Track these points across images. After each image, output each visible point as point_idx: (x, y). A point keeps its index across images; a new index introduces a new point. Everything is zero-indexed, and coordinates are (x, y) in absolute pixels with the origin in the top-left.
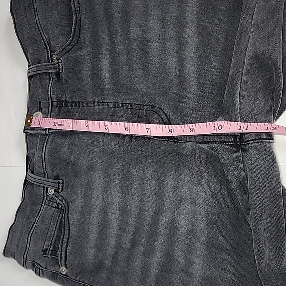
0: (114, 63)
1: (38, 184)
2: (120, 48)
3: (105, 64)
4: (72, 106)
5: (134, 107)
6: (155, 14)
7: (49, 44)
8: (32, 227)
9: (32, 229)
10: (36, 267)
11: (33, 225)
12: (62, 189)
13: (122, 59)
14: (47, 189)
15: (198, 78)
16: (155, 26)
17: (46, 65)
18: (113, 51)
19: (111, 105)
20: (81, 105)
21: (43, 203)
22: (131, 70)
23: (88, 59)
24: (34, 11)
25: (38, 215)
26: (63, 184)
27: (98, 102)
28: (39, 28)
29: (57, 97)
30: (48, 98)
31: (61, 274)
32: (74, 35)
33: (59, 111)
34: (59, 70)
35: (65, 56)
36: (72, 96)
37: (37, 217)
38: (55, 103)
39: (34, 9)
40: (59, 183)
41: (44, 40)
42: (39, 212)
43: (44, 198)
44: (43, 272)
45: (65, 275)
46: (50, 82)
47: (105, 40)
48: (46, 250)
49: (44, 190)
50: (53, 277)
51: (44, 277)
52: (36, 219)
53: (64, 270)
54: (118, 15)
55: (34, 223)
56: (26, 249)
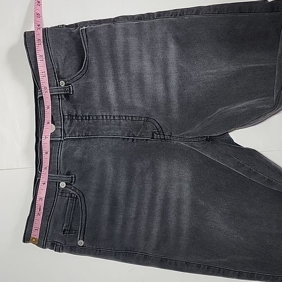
0: (118, 88)
1: (53, 180)
2: (122, 78)
3: (111, 89)
4: (82, 119)
5: (134, 119)
6: (146, 57)
7: (58, 72)
8: (50, 215)
9: (51, 216)
10: (56, 245)
11: (51, 213)
12: (74, 182)
13: (124, 86)
14: (59, 183)
15: (179, 99)
16: (147, 64)
17: (57, 88)
18: (116, 80)
19: (116, 118)
20: (91, 118)
21: (55, 195)
22: (131, 93)
23: (96, 85)
24: (48, 47)
25: (53, 205)
26: (75, 178)
27: (106, 116)
28: (51, 61)
29: (68, 112)
30: (60, 113)
31: (79, 246)
32: (84, 67)
33: (71, 123)
34: (70, 92)
35: (77, 82)
36: (83, 112)
37: (53, 207)
38: (66, 117)
39: (48, 46)
40: (72, 177)
41: (54, 69)
42: (54, 203)
43: (56, 191)
44: (62, 248)
45: (83, 246)
46: (60, 101)
47: (110, 72)
48: (65, 230)
49: (57, 184)
50: (71, 250)
51: (63, 252)
52: (52, 208)
53: (81, 243)
54: (121, 56)
55: (51, 211)
56: (46, 233)
